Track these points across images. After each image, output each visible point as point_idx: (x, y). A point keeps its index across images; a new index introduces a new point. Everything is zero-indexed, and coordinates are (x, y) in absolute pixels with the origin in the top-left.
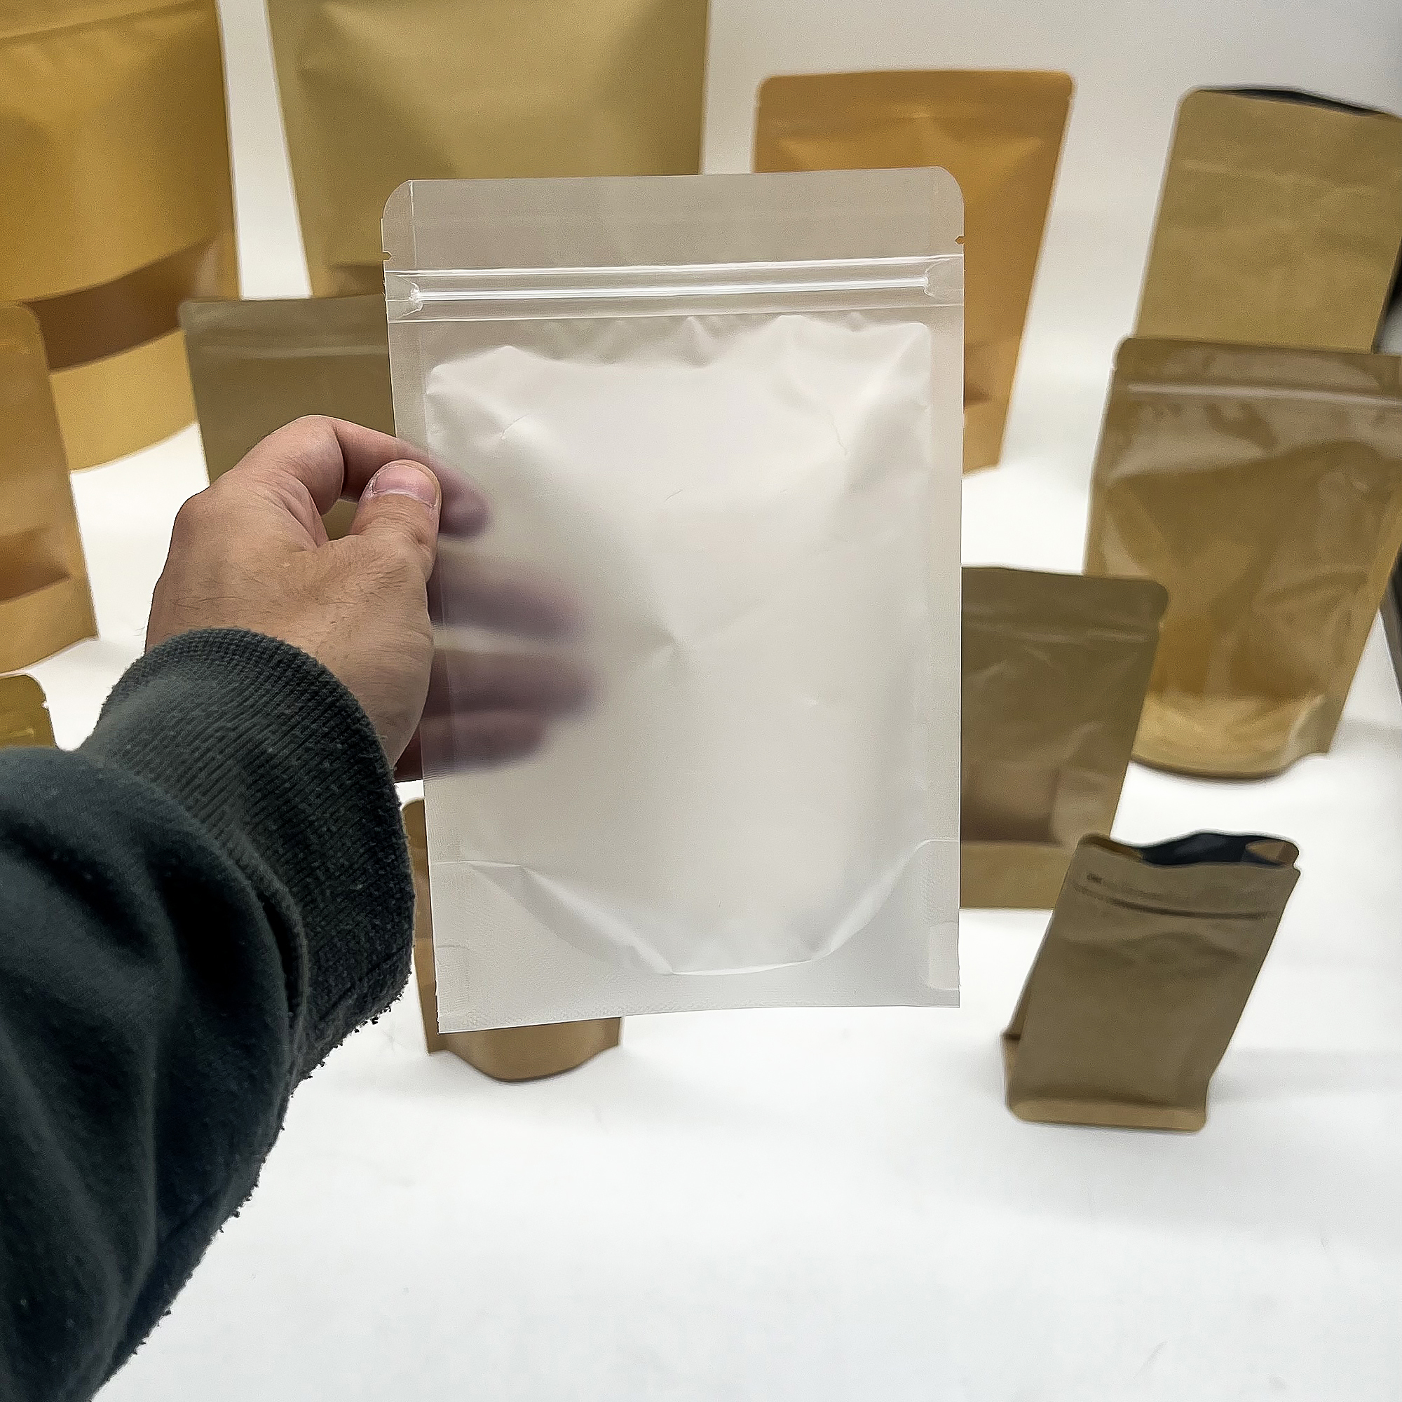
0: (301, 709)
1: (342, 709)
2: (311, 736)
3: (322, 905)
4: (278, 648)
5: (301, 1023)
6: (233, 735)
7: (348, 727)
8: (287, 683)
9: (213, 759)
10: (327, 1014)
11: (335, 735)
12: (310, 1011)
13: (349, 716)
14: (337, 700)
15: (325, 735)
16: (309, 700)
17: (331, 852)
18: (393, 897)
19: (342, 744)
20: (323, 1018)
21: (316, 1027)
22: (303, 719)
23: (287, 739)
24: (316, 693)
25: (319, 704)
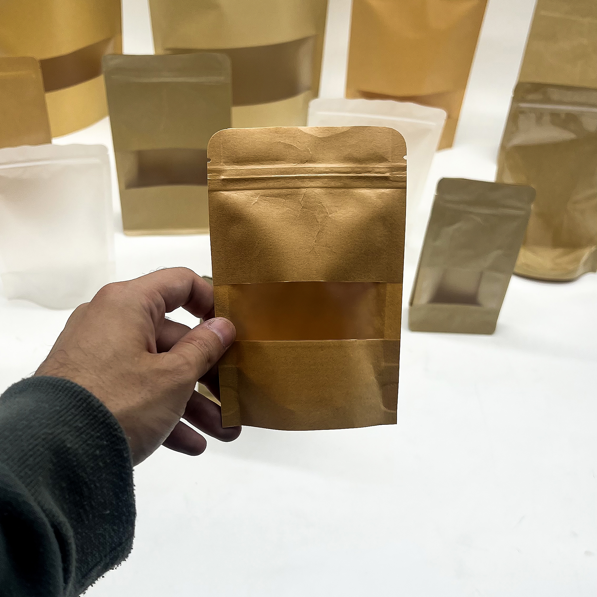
2: (90, 438)
15: (98, 437)
23: (78, 439)
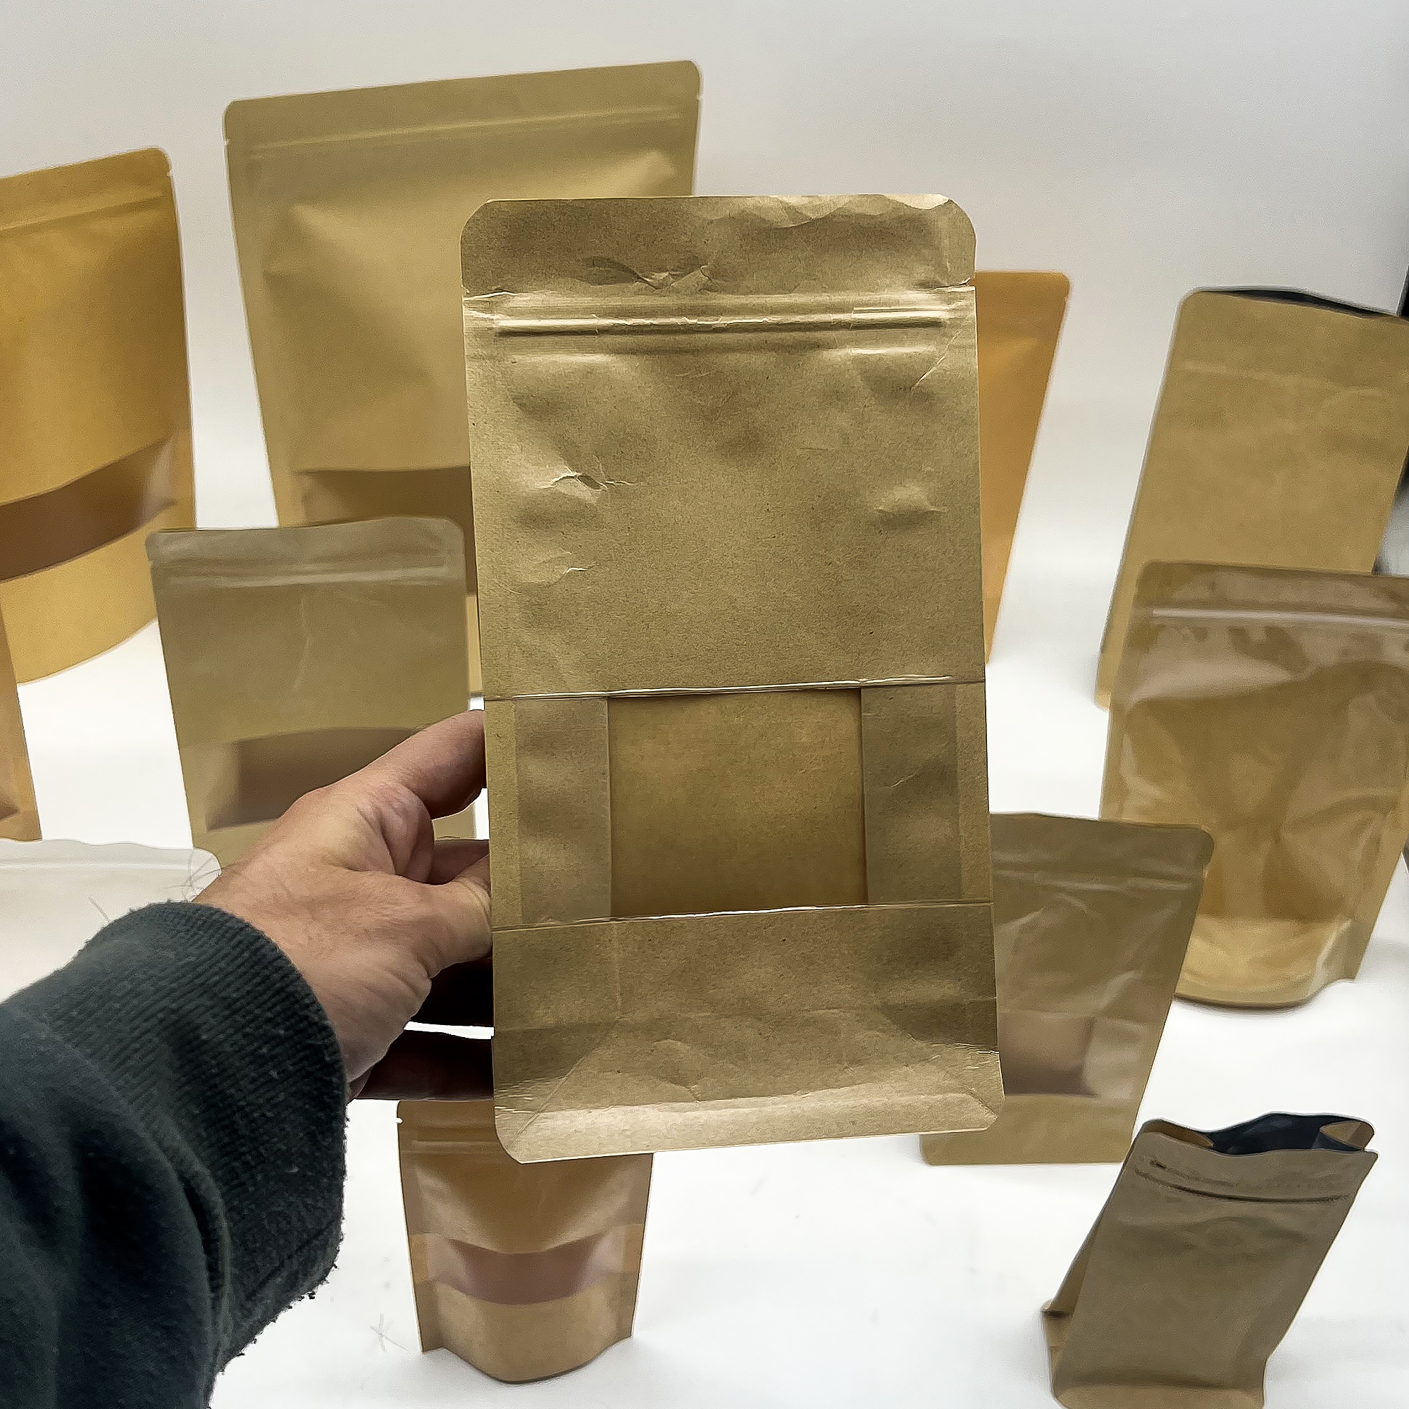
0: (248, 992)
1: (291, 994)
3: (251, 1189)
4: (242, 929)
5: (225, 1303)
6: (174, 1017)
7: (295, 1014)
8: (243, 964)
9: (150, 1041)
10: (254, 1293)
11: (279, 1020)
12: (236, 1291)
13: (297, 1002)
14: (287, 986)
16: (260, 984)
17: (266, 1138)
18: (325, 1176)
19: (287, 1029)
20: (250, 1296)
21: (242, 1307)
22: (248, 1004)
23: (228, 1022)
24: (268, 977)
25: (269, 988)
